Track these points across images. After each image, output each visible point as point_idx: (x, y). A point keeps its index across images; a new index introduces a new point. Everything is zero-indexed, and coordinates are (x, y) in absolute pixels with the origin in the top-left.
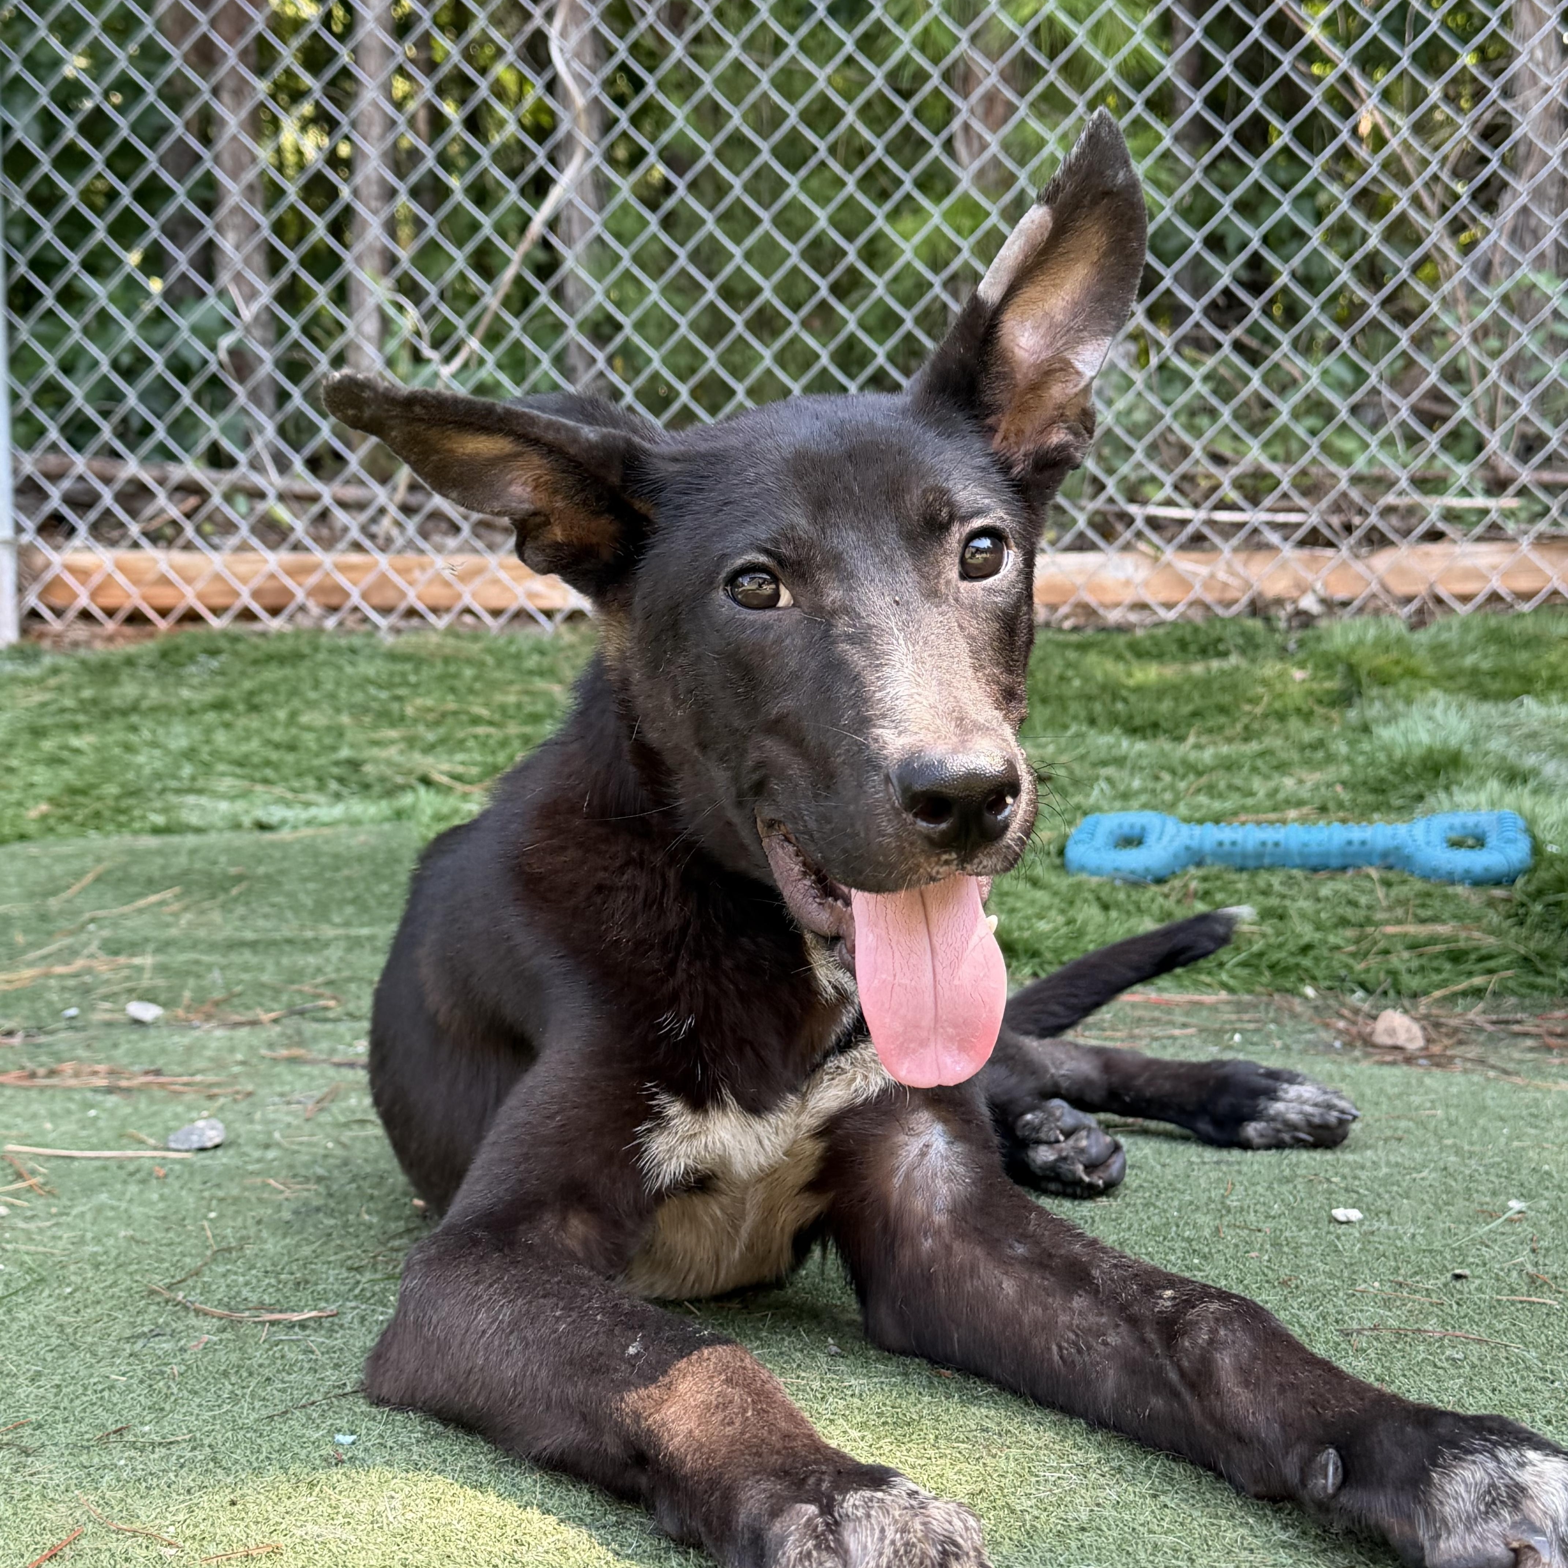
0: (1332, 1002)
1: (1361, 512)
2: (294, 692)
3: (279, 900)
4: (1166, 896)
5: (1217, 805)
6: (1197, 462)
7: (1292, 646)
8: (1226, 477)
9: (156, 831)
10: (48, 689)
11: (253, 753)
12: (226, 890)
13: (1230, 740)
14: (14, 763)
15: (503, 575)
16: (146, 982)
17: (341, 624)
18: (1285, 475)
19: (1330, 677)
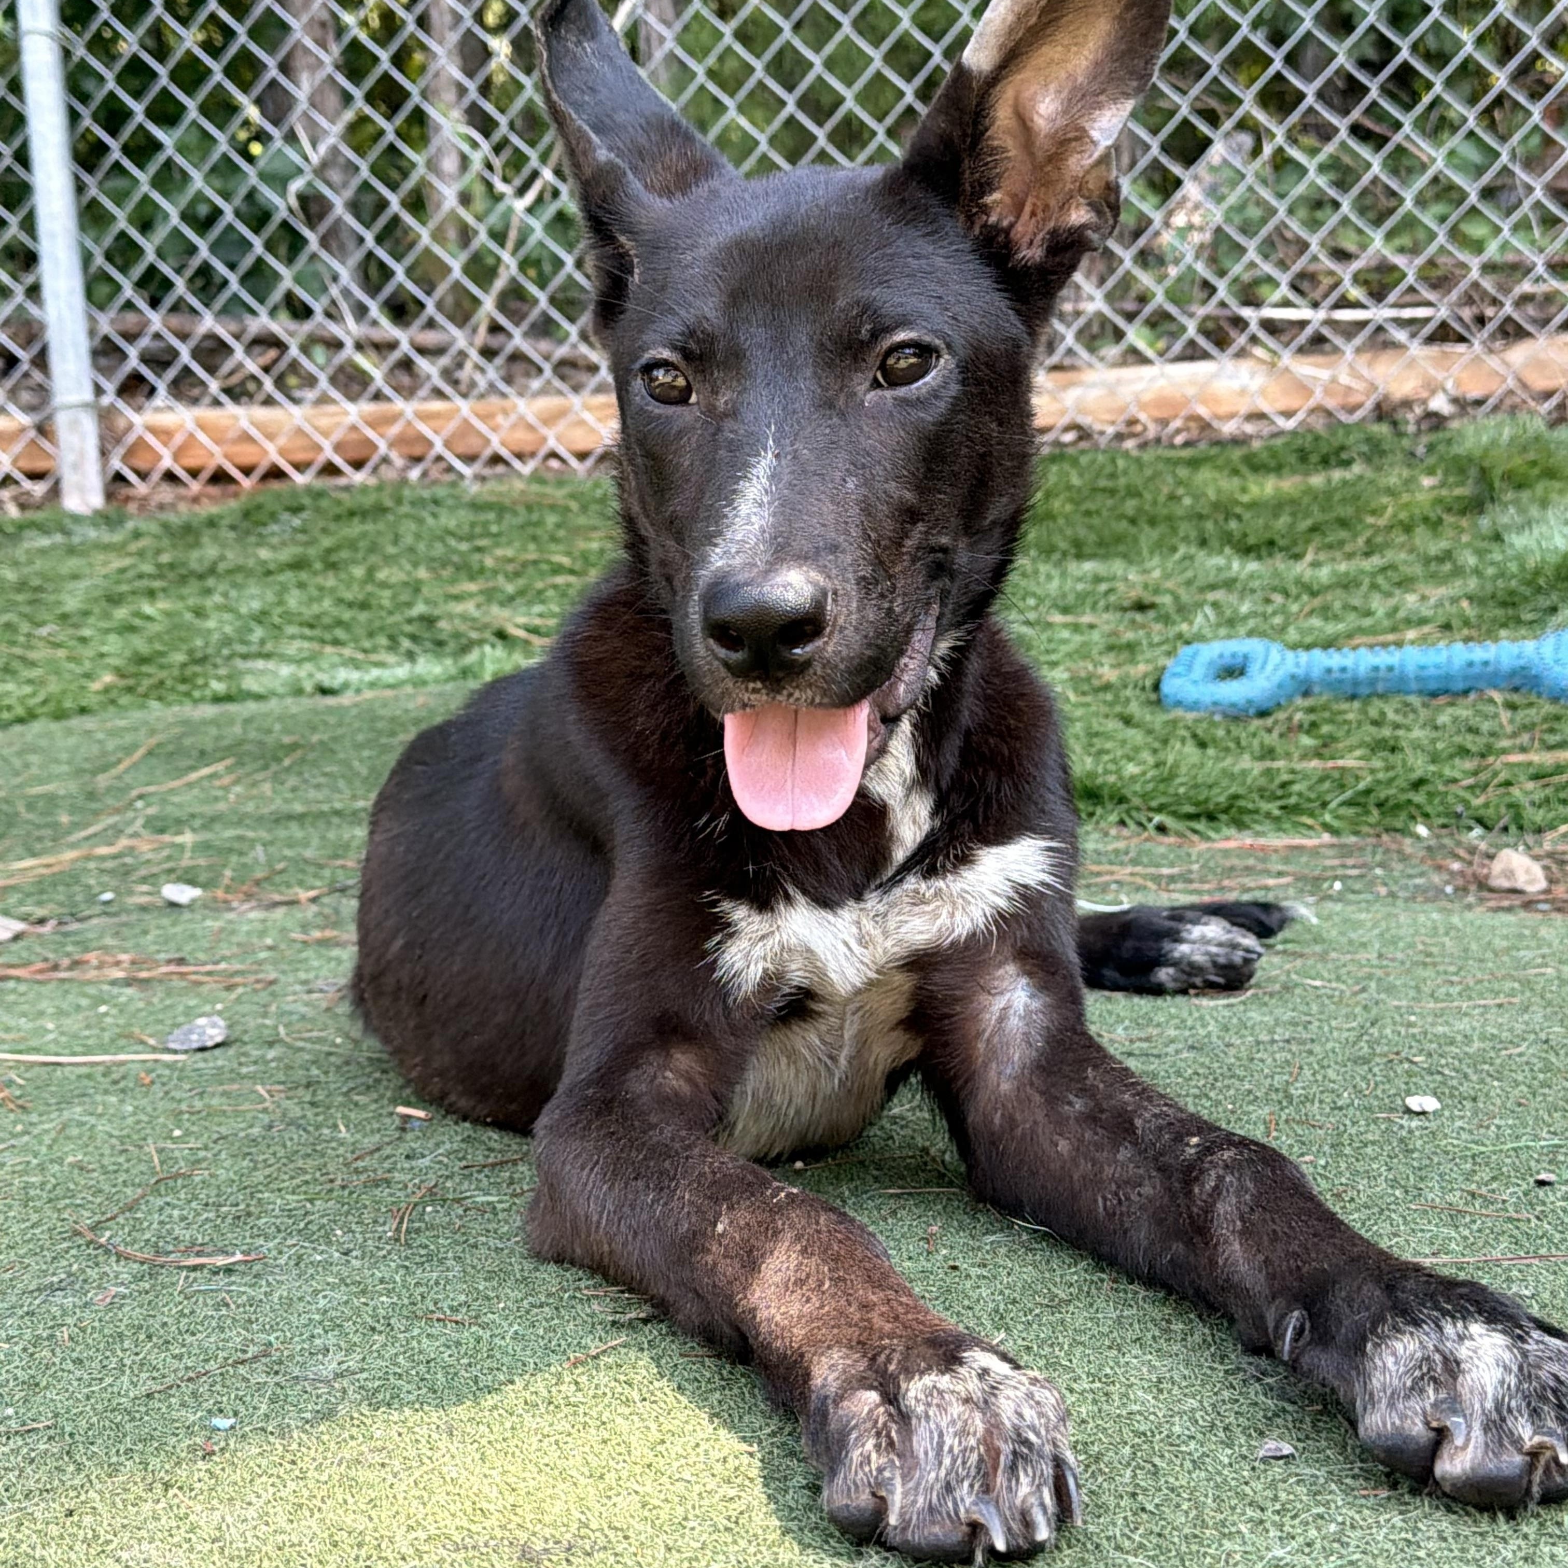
0: (1447, 841)
1: (1495, 302)
2: (373, 548)
3: (333, 769)
4: (1269, 731)
5: (1332, 628)
6: (1315, 258)
7: (1421, 450)
8: (1346, 272)
9: (217, 699)
10: (130, 554)
11: (324, 613)
12: (278, 760)
13: (1350, 556)
14: (87, 632)
15: (587, 416)
16: (186, 861)
17: (425, 474)
18: (1409, 267)
19: (1462, 484)
